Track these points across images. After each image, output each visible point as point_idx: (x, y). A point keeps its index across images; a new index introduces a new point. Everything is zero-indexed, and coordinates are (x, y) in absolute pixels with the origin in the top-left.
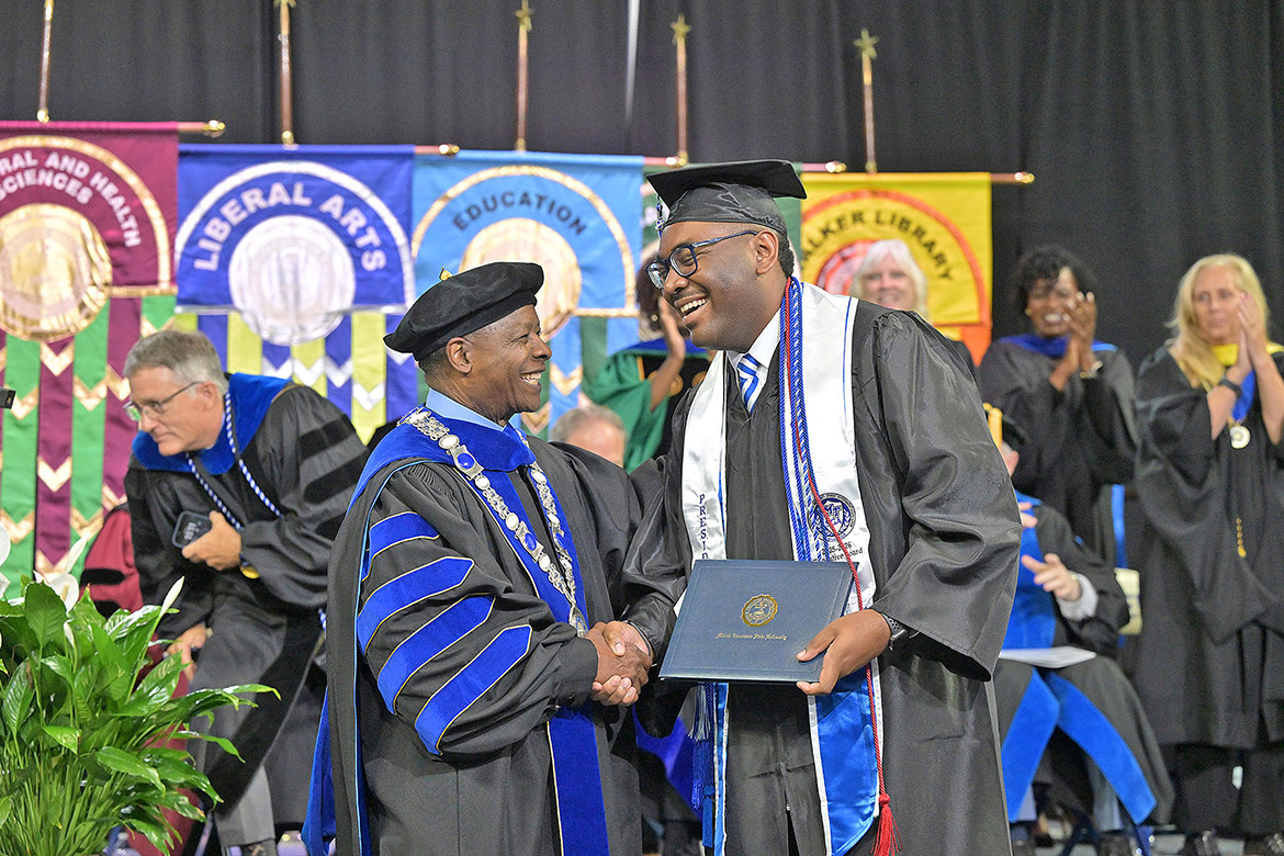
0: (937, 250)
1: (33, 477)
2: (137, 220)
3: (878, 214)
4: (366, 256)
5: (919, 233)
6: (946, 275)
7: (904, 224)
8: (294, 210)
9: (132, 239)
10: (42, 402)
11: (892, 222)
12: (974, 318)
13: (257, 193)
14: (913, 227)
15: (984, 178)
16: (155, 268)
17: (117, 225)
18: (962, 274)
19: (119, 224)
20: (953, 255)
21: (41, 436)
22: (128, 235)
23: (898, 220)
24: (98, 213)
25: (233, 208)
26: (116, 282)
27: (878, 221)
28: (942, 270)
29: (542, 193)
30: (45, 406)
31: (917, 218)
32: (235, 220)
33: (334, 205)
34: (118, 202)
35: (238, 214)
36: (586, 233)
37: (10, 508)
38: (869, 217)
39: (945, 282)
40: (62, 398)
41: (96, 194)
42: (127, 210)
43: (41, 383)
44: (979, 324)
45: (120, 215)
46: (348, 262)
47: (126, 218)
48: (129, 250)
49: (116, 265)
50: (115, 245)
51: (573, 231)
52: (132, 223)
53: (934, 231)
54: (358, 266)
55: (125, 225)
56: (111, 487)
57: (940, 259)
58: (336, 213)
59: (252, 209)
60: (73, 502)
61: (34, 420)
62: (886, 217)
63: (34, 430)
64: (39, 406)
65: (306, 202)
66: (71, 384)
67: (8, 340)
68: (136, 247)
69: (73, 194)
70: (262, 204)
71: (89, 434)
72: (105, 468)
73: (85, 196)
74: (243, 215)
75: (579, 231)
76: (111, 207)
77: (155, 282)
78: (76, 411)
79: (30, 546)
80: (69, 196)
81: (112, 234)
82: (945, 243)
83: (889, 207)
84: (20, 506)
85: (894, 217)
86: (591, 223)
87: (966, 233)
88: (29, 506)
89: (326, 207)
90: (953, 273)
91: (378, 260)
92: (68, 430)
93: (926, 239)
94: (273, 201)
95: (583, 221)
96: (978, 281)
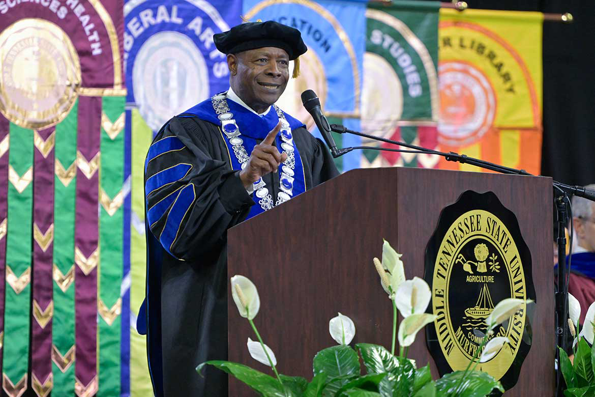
0: (504, 70)
1: (29, 240)
2: (99, 34)
3: (461, 40)
4: (216, 66)
5: (492, 56)
6: (511, 90)
7: (481, 49)
8: (171, 27)
9: (97, 50)
10: (36, 180)
11: (472, 47)
12: (530, 123)
13: (149, 12)
14: (487, 52)
15: (538, 16)
16: (111, 73)
17: (85, 38)
18: (521, 89)
19: (86, 37)
20: (516, 75)
21: (36, 207)
22: (94, 46)
23: (476, 45)
24: (72, 27)
25: (134, 24)
26: (85, 85)
27: (462, 46)
28: (508, 85)
29: (305, 19)
30: (38, 182)
31: (489, 44)
32: (136, 34)
33: (196, 24)
34: (85, 19)
35: (138, 29)
36: (332, 52)
37: (13, 265)
38: (455, 42)
39: (510, 95)
40: (47, 176)
41: (71, 12)
42: (91, 26)
43: (35, 163)
44: (534, 129)
45: (87, 29)
46: (204, 70)
47: (92, 31)
48: (94, 58)
49: (85, 70)
50: (84, 53)
51: (323, 49)
52: (95, 36)
53: (502, 56)
54: (211, 74)
55: (91, 38)
56: (80, 249)
57: (507, 77)
58: (198, 31)
59: (146, 25)
60: (55, 261)
61: (30, 194)
62: (467, 43)
63: (30, 201)
64: (33, 182)
65: (179, 21)
66: (53, 165)
67: (11, 127)
68: (98, 55)
69: (55, 10)
70: (153, 22)
71: (65, 207)
72: (76, 234)
73: (62, 13)
74: (141, 30)
75: (327, 49)
76: (81, 23)
77: (111, 85)
78: (57, 187)
79: (28, 295)
80: (51, 12)
81: (82, 45)
82: (510, 65)
83: (469, 35)
84: (20, 263)
85: (473, 43)
86: (334, 44)
87: (525, 58)
88: (28, 264)
89: (191, 26)
90: (516, 88)
91: (223, 69)
92: (52, 202)
93: (497, 61)
94: (159, 19)
95: (330, 42)
96: (532, 94)
